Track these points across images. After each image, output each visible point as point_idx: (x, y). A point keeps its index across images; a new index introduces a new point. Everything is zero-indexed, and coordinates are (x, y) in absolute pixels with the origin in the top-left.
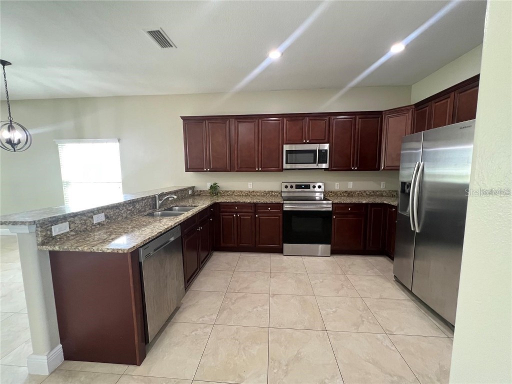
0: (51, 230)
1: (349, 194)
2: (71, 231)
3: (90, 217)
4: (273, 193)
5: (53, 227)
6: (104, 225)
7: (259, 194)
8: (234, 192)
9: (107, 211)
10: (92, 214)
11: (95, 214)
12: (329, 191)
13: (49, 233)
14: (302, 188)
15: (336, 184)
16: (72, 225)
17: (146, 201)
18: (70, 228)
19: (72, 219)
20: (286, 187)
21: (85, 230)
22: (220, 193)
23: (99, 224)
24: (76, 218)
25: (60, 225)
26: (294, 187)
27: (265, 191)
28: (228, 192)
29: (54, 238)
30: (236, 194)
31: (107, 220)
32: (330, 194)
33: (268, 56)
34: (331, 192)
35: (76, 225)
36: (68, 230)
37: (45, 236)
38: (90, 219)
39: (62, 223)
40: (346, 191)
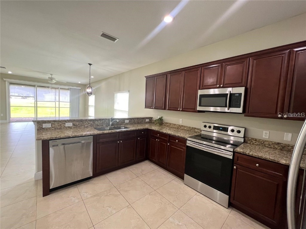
0: (42, 126)
1: (283, 147)
2: (52, 127)
3: (64, 123)
4: (196, 130)
5: (43, 124)
6: (71, 128)
7: (185, 128)
8: (170, 124)
9: (75, 122)
10: (65, 122)
11: (66, 123)
12: (253, 139)
13: (41, 126)
14: (220, 130)
15: (264, 132)
16: (53, 125)
17: (103, 121)
18: (52, 126)
19: (53, 122)
20: (205, 126)
21: (60, 129)
22: (163, 123)
23: (69, 127)
24: (56, 123)
25: (47, 124)
26: (212, 127)
27: (190, 127)
28: (168, 123)
29: (44, 129)
30: (172, 126)
31: (74, 126)
32: (254, 142)
33: (163, 20)
34: (256, 140)
35: (55, 125)
36: (50, 126)
37: (39, 127)
38: (64, 124)
39: (48, 123)
40: (278, 143)
